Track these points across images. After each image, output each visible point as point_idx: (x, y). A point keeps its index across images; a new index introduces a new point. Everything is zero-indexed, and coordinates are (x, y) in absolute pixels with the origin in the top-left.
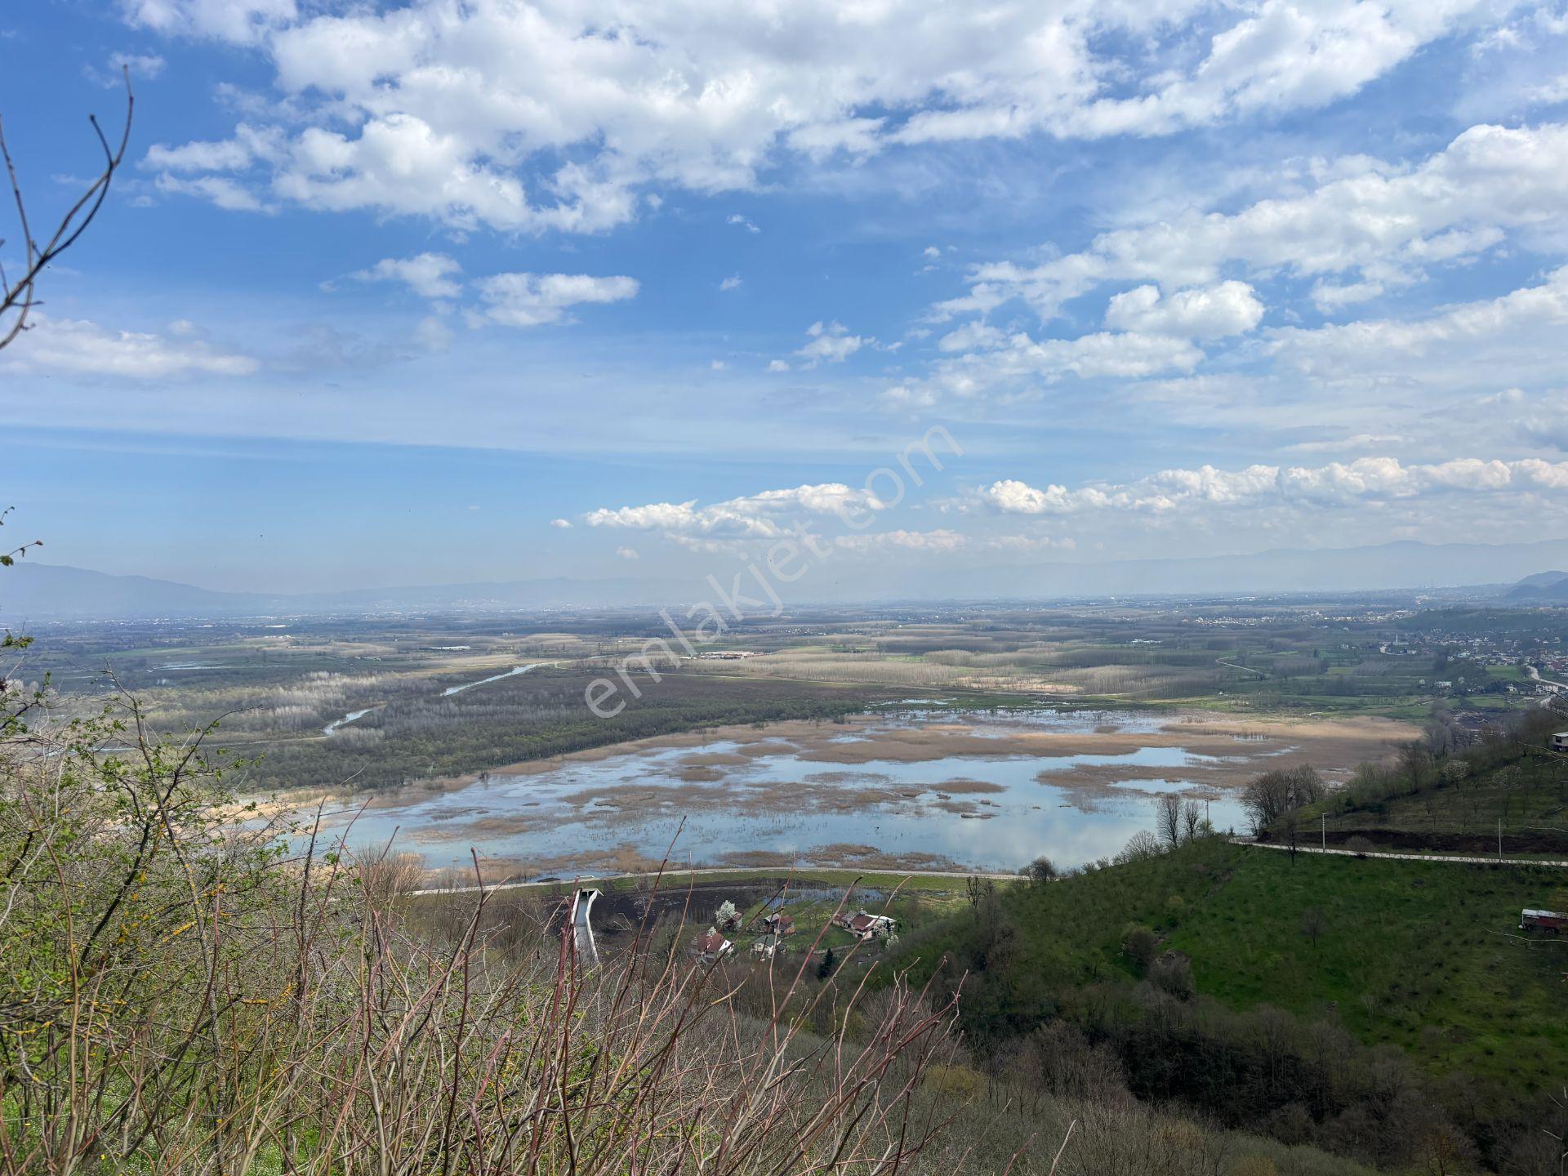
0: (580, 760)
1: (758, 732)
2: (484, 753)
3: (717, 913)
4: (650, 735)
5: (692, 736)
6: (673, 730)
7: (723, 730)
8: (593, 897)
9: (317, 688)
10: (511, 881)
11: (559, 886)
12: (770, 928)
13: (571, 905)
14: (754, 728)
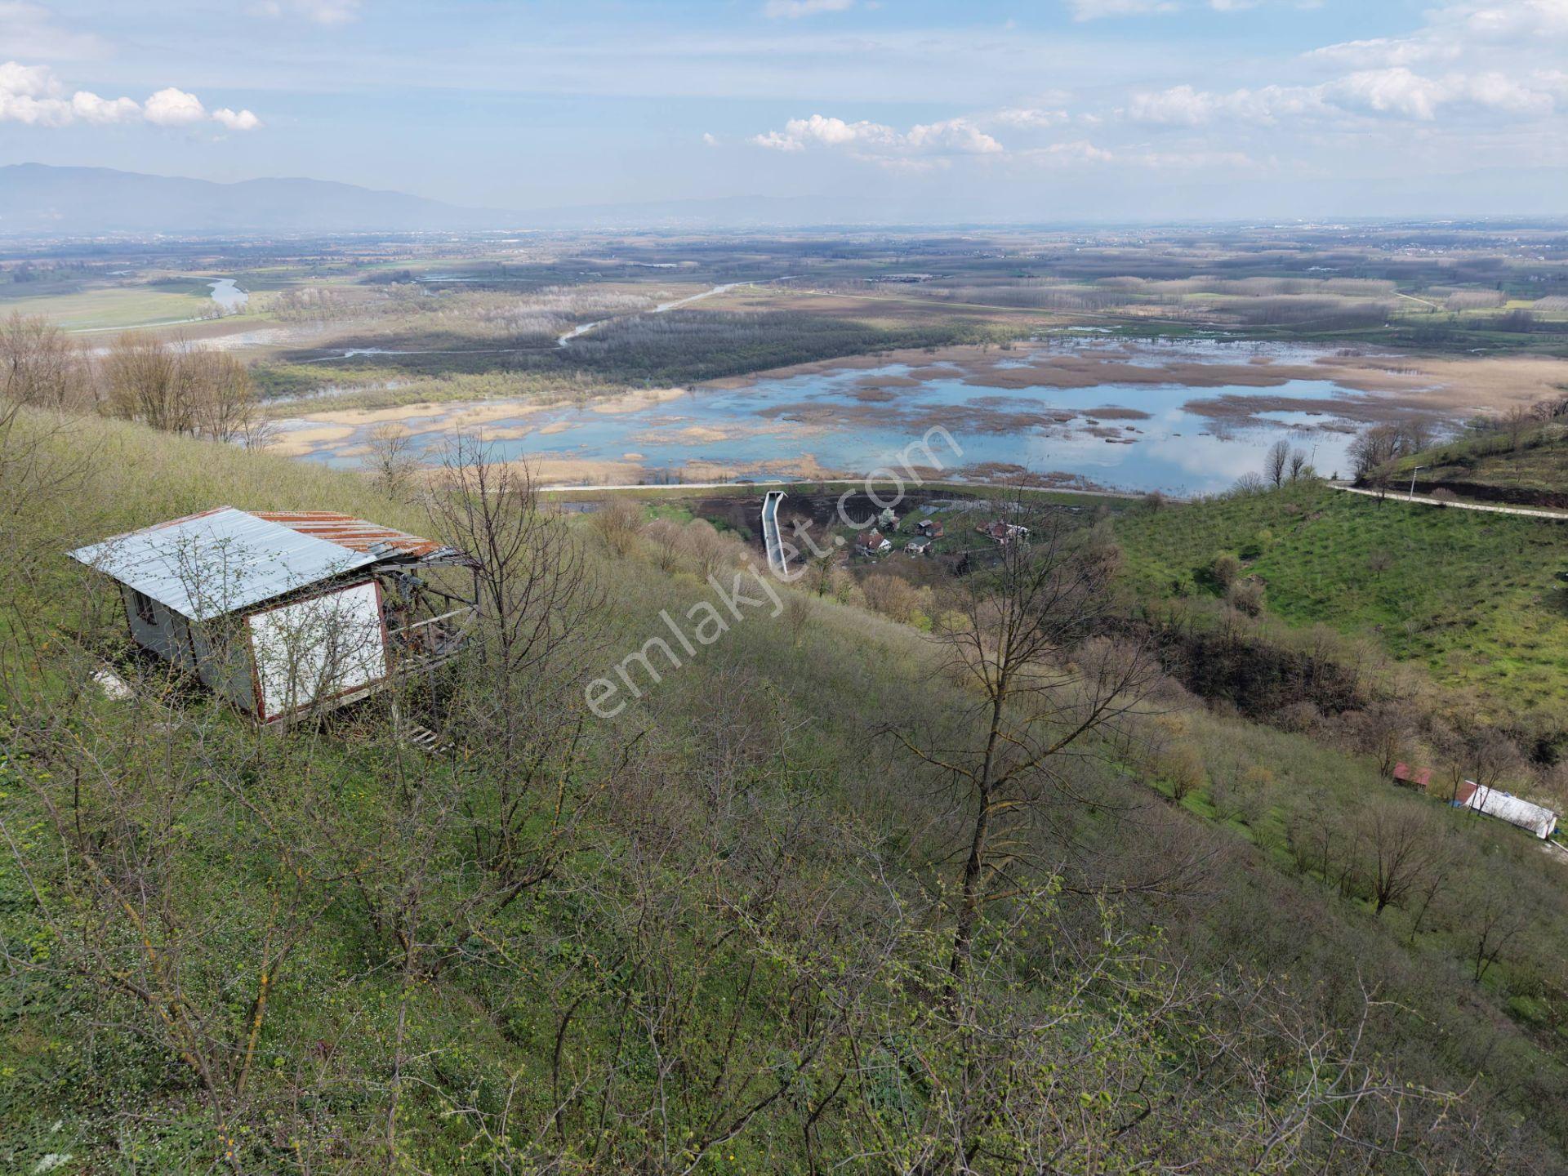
1: (929, 356)
2: (691, 368)
4: (832, 356)
5: (869, 358)
6: (853, 352)
7: (898, 353)
8: (780, 498)
9: (550, 301)
10: (715, 481)
11: (752, 488)
12: (923, 531)
13: (762, 504)
14: (925, 352)
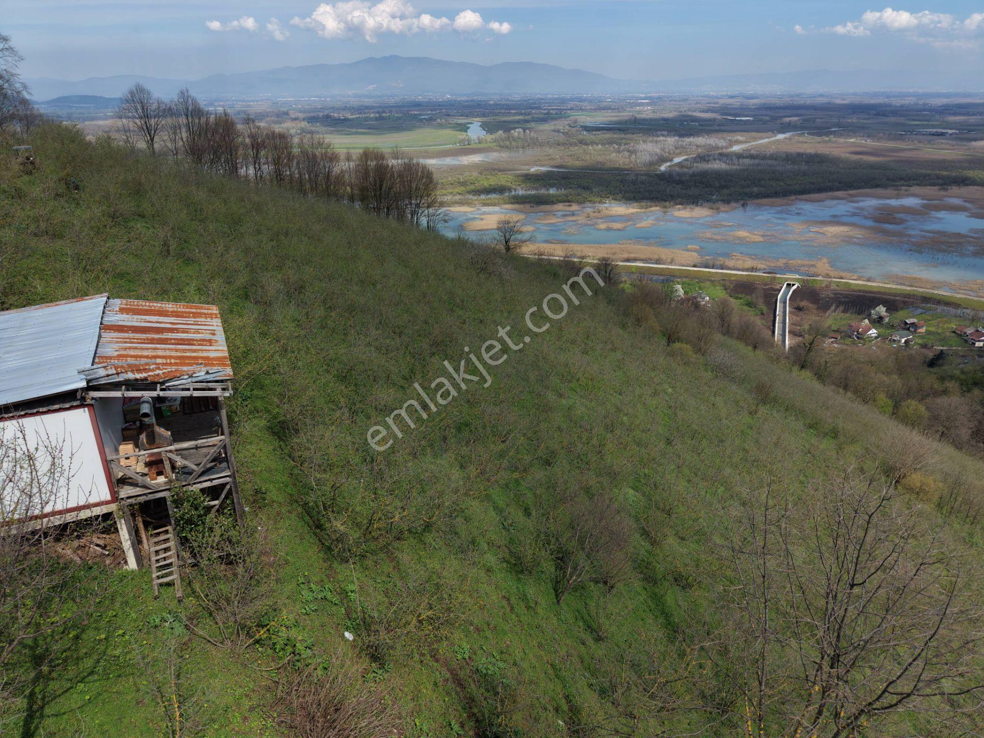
0: (806, 200)
1: (942, 193)
2: (747, 190)
3: (873, 311)
4: (859, 188)
5: (890, 191)
6: (877, 186)
7: (916, 189)
8: (795, 287)
9: (660, 141)
10: (747, 270)
11: (775, 278)
12: (907, 327)
13: (780, 291)
14: (940, 190)
